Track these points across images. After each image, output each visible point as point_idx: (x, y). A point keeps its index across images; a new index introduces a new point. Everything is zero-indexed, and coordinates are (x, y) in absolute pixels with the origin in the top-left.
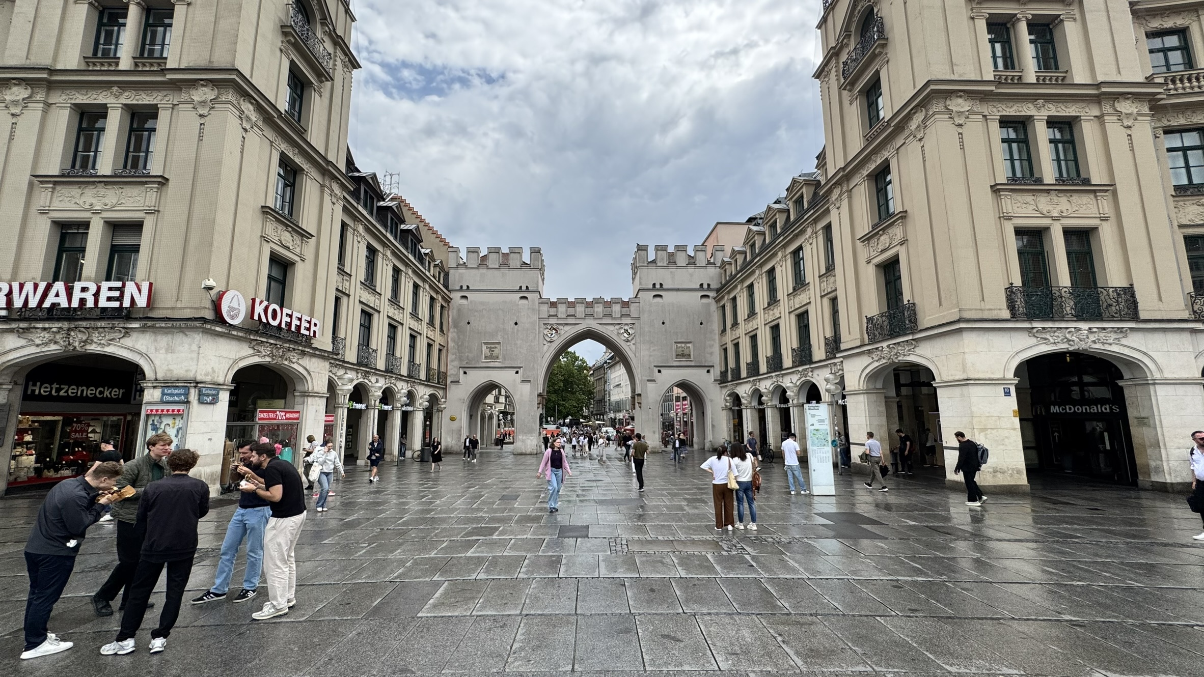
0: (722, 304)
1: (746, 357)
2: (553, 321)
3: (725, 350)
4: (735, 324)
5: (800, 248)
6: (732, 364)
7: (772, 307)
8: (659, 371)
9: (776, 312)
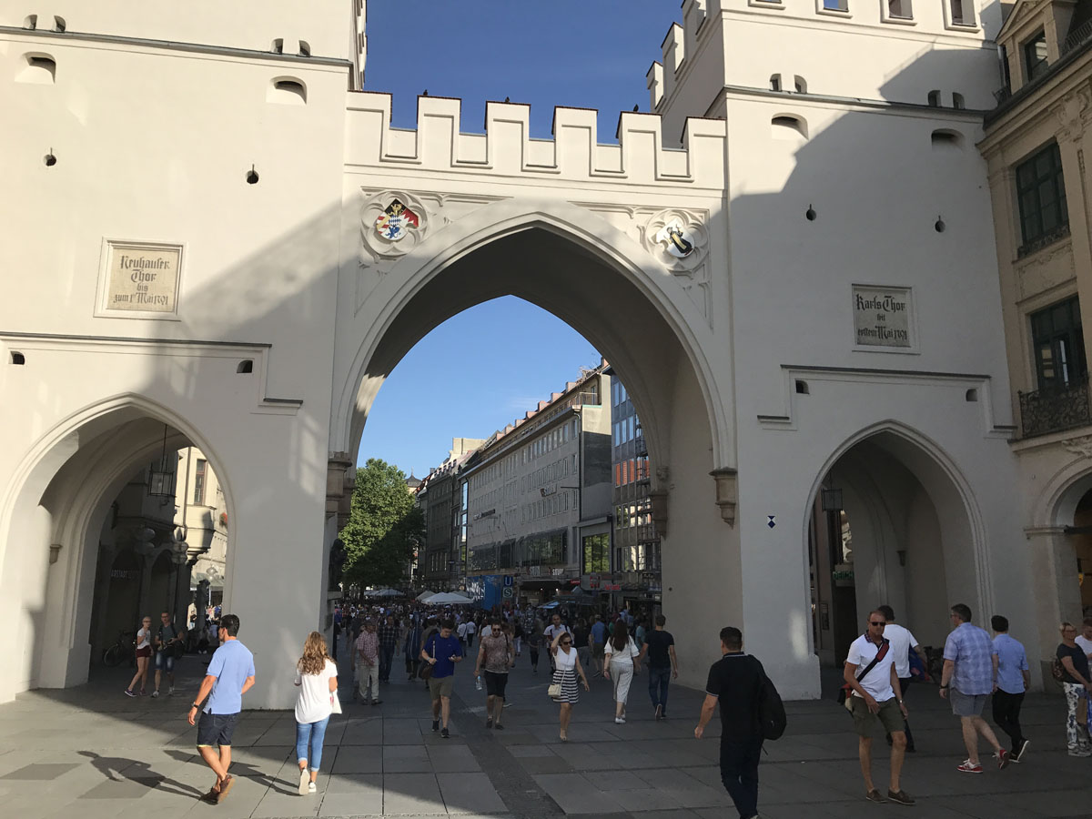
2: (402, 181)
8: (801, 387)
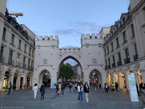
0: (105, 48)
1: (112, 62)
2: (61, 54)
3: (106, 60)
4: (108, 53)
5: (125, 32)
6: (108, 64)
7: (118, 48)
8: (88, 66)
9: (119, 49)
